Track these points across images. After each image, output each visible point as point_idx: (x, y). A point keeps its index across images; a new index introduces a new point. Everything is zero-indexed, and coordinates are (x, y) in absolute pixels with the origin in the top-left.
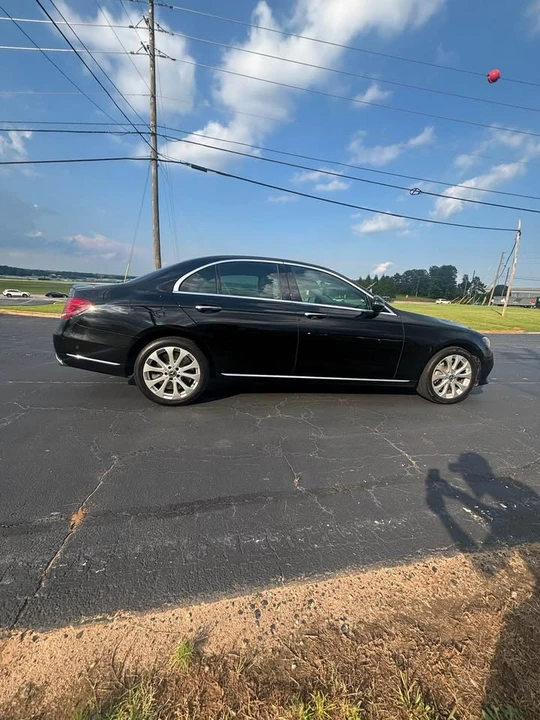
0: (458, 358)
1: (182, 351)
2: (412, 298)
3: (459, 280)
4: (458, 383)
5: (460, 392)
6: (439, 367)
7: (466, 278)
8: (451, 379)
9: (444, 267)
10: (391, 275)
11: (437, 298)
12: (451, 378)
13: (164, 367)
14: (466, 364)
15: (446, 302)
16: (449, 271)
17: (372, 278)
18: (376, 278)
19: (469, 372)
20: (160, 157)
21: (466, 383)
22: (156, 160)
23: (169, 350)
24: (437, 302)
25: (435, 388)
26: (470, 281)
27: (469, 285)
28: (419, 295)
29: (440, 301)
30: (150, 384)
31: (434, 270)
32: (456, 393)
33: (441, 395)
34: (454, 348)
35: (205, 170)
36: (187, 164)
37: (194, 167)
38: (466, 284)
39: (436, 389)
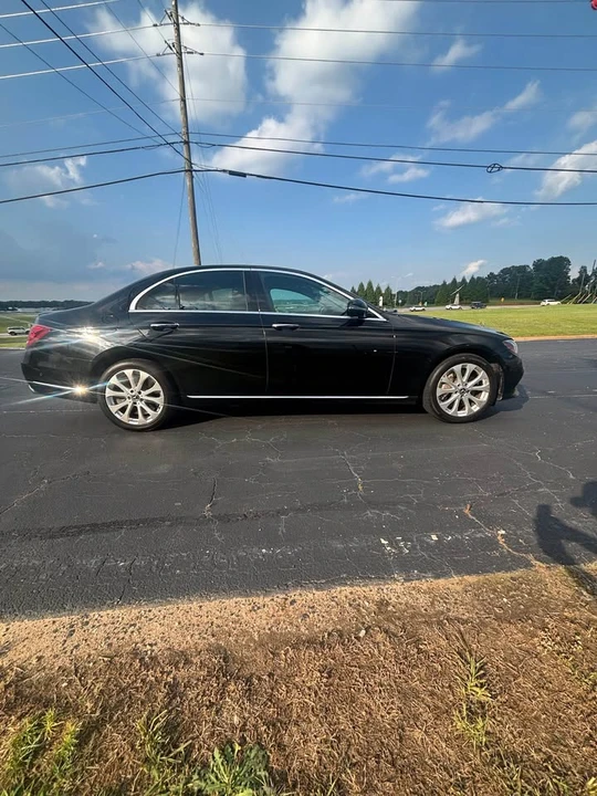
0: (470, 367)
1: (142, 373)
2: (510, 301)
3: (574, 274)
4: (473, 398)
5: (476, 408)
6: (444, 379)
7: (584, 269)
8: (462, 394)
9: (553, 260)
10: (485, 275)
11: (543, 299)
12: (463, 391)
13: (126, 392)
14: (482, 374)
15: (556, 303)
16: (561, 264)
17: (459, 280)
18: (464, 280)
19: (486, 383)
20: (195, 167)
21: (484, 397)
22: (190, 171)
23: (129, 372)
24: (543, 303)
25: (441, 404)
26: (590, 273)
27: (588, 278)
28: (520, 297)
29: (547, 302)
30: (114, 409)
31: (539, 265)
32: (470, 410)
33: (450, 412)
34: (463, 356)
35: (244, 175)
36: (224, 171)
37: (232, 173)
38: (583, 278)
39: (443, 405)
